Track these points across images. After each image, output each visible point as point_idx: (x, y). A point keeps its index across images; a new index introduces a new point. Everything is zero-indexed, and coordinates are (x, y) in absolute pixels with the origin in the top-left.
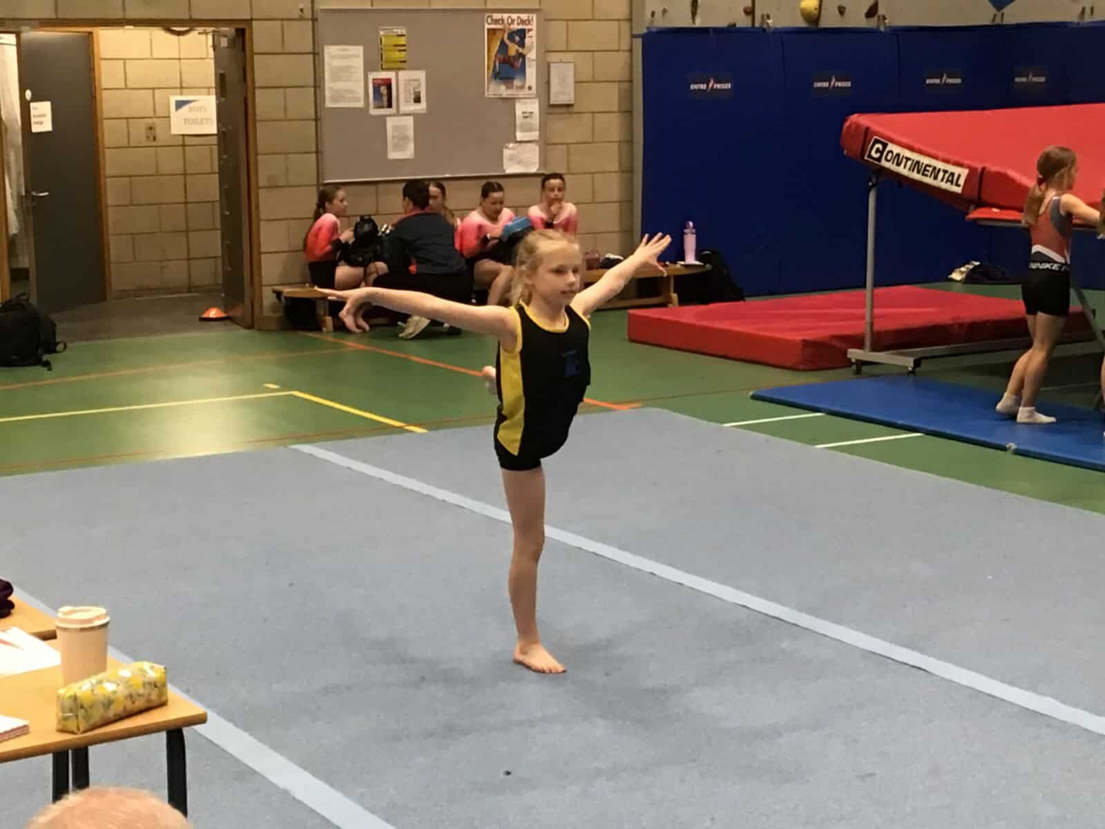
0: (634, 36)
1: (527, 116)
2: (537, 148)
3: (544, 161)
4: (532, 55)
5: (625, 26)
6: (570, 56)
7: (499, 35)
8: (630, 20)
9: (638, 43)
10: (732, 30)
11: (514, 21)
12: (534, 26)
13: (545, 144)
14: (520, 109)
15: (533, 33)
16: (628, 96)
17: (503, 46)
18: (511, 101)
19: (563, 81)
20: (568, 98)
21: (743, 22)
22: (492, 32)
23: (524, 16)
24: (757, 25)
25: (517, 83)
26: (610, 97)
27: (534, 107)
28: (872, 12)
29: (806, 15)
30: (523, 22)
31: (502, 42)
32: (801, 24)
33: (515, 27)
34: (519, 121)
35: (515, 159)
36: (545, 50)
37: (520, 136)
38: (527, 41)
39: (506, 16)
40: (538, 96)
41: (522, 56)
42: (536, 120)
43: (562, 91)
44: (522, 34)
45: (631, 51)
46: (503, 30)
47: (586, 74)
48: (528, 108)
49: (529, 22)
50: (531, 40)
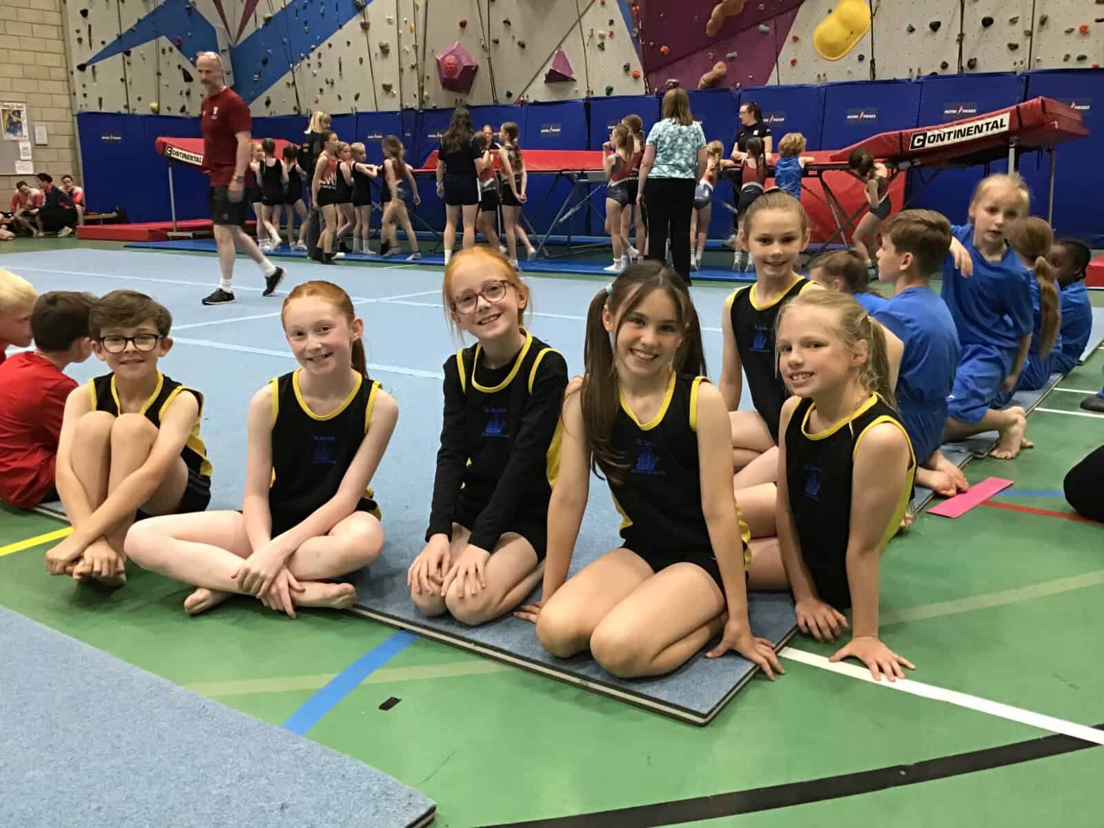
0: (73, 116)
1: (25, 149)
2: (32, 164)
3: (35, 168)
4: (24, 122)
5: (69, 112)
6: (44, 123)
7: (7, 113)
8: (71, 108)
9: (76, 118)
10: (119, 114)
11: (15, 106)
12: (24, 109)
13: (35, 161)
14: (21, 145)
15: (25, 112)
16: (72, 143)
17: (10, 118)
18: (16, 142)
19: (40, 134)
20: (45, 142)
21: (124, 111)
22: (4, 111)
23: (19, 104)
24: (131, 112)
25: (19, 134)
26: (65, 142)
27: (29, 145)
28: (183, 110)
29: (153, 110)
30: (18, 107)
31: (9, 116)
32: (151, 113)
33: (15, 109)
34: (21, 151)
35: (20, 168)
36: (31, 120)
37: (22, 157)
38: (22, 116)
39: (10, 104)
40: (30, 140)
41: (19, 122)
42: (30, 151)
43: (41, 138)
44: (19, 112)
45: (73, 122)
46: (9, 110)
47: (52, 132)
48: (25, 145)
49: (21, 107)
50: (23, 114)
